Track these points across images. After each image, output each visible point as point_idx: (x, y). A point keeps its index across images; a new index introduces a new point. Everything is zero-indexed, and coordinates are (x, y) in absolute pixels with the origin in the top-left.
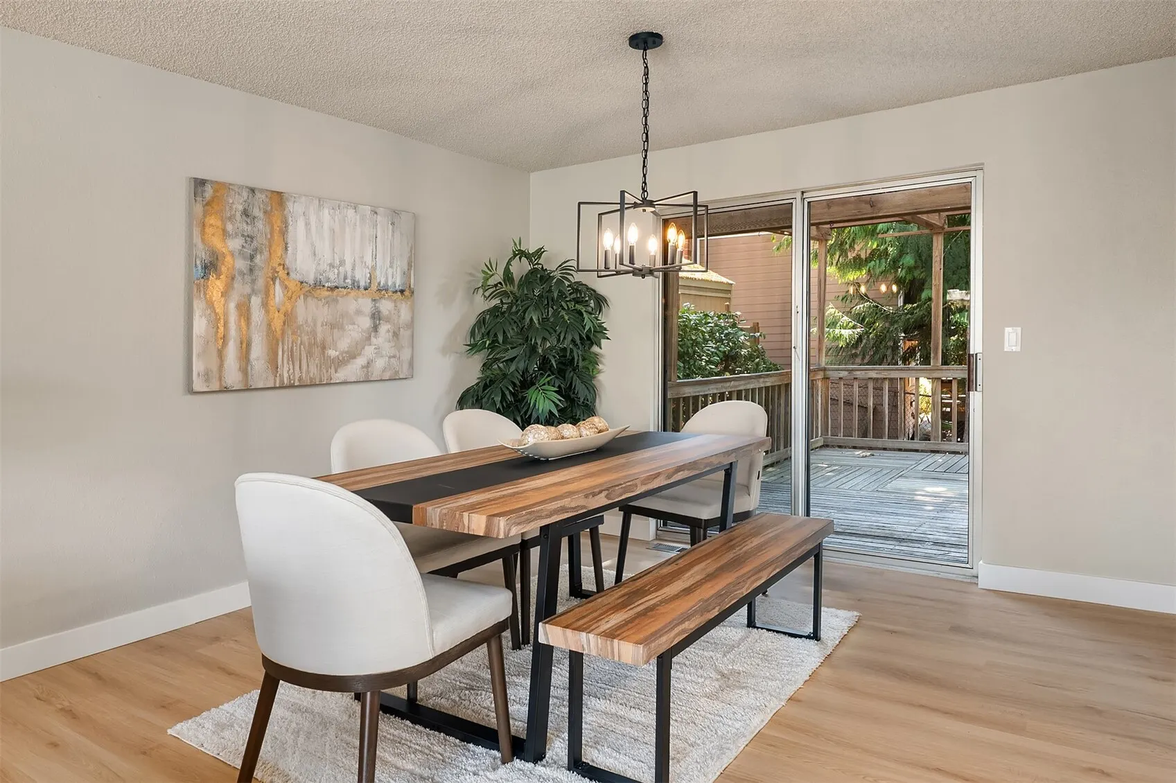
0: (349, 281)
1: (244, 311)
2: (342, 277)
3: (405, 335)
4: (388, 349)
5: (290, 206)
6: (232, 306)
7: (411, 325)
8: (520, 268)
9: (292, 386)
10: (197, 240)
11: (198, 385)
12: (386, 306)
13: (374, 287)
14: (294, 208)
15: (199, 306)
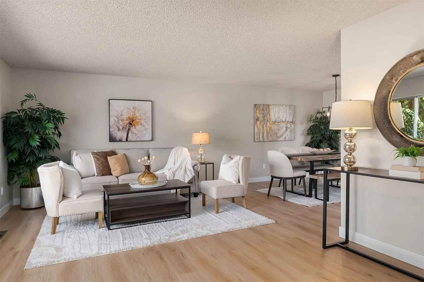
0: (281, 121)
1: (263, 127)
2: (280, 120)
3: (293, 131)
4: (289, 134)
5: (270, 107)
6: (261, 126)
7: (294, 129)
8: (319, 116)
9: (271, 141)
10: (255, 115)
11: (256, 140)
12: (289, 126)
13: (286, 122)
14: (271, 107)
15: (256, 127)
